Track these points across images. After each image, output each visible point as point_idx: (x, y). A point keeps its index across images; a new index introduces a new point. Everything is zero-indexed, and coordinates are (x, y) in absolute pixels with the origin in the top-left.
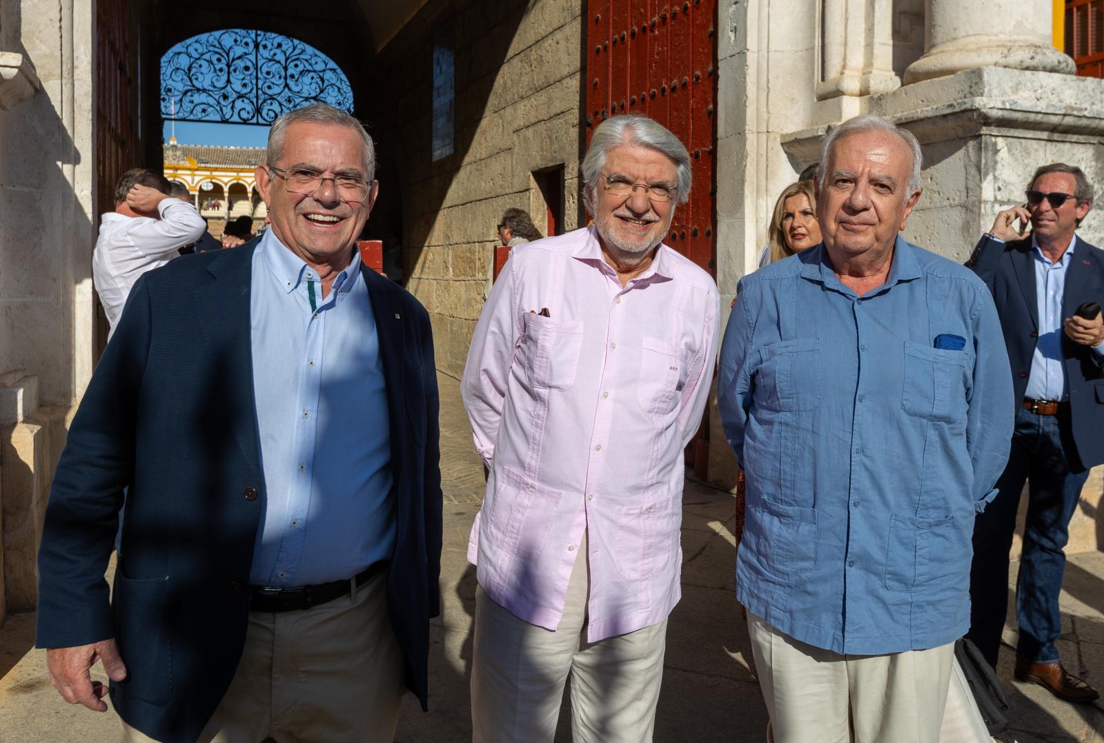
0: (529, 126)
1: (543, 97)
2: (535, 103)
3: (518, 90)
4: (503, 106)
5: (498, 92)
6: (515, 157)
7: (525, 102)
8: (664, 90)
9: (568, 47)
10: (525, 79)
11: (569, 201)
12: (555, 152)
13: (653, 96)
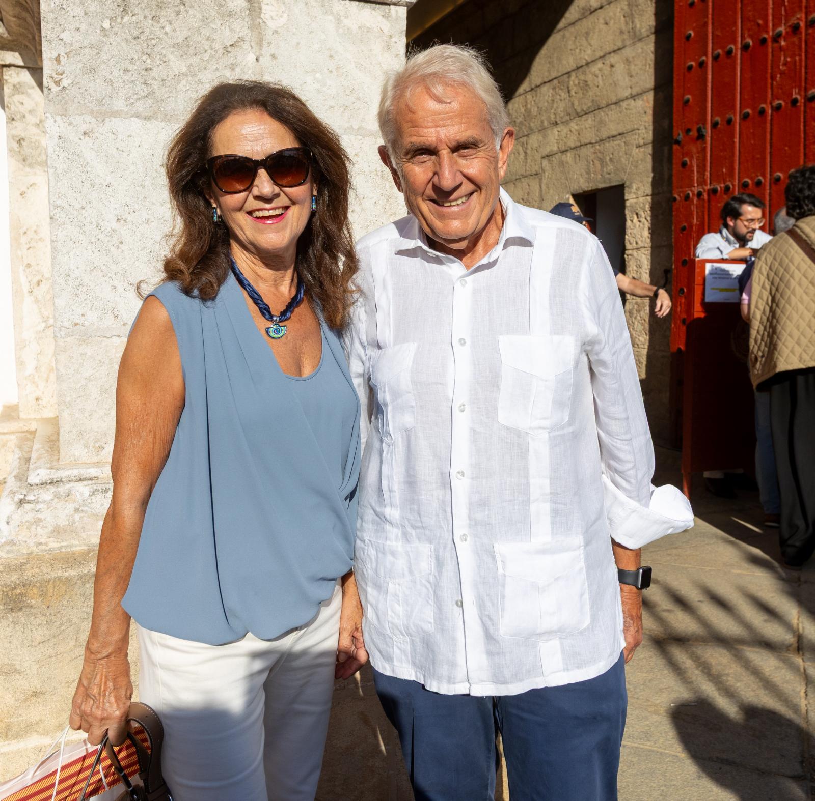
0: (567, 151)
1: (589, 121)
2: (576, 127)
3: (549, 117)
4: (526, 133)
5: (518, 121)
6: (544, 181)
7: (561, 127)
8: (795, 102)
9: (629, 69)
10: (561, 106)
11: (632, 221)
12: (609, 174)
13: (779, 107)
